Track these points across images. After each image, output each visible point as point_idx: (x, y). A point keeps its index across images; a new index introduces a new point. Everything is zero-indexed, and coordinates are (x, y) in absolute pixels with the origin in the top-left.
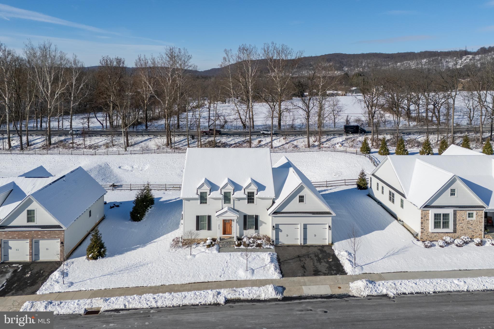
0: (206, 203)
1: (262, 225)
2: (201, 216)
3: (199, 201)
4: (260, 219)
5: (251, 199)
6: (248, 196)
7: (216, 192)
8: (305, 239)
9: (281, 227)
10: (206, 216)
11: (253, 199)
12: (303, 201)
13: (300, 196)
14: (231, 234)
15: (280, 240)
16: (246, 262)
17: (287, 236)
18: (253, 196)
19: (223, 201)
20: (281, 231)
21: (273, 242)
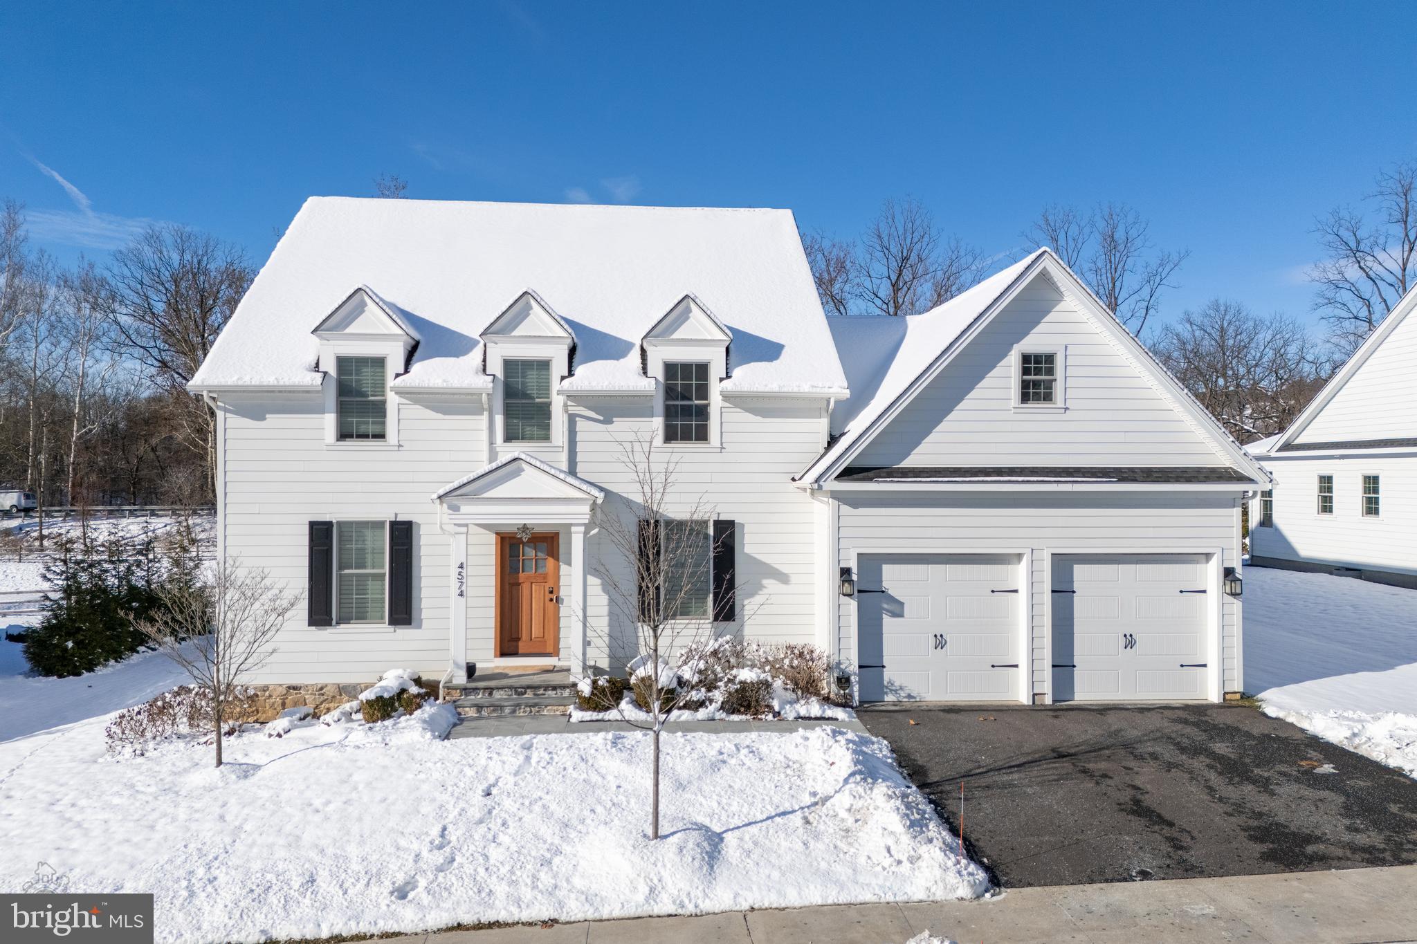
0: (381, 436)
1: (761, 587)
2: (339, 523)
3: (329, 421)
4: (748, 549)
5: (687, 412)
6: (669, 392)
7: (450, 361)
8: (1063, 666)
9: (893, 579)
10: (379, 525)
11: (703, 413)
12: (1048, 397)
13: (1026, 358)
14: (555, 653)
15: (888, 675)
16: (650, 784)
17: (940, 642)
18: (703, 392)
19: (499, 420)
20: (898, 610)
21: (843, 681)
